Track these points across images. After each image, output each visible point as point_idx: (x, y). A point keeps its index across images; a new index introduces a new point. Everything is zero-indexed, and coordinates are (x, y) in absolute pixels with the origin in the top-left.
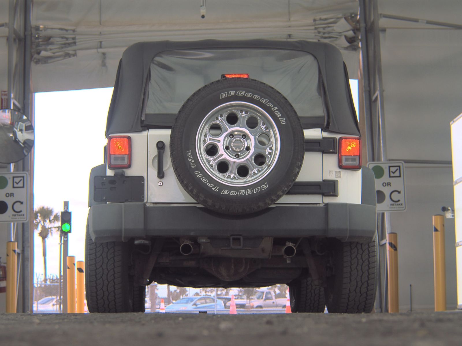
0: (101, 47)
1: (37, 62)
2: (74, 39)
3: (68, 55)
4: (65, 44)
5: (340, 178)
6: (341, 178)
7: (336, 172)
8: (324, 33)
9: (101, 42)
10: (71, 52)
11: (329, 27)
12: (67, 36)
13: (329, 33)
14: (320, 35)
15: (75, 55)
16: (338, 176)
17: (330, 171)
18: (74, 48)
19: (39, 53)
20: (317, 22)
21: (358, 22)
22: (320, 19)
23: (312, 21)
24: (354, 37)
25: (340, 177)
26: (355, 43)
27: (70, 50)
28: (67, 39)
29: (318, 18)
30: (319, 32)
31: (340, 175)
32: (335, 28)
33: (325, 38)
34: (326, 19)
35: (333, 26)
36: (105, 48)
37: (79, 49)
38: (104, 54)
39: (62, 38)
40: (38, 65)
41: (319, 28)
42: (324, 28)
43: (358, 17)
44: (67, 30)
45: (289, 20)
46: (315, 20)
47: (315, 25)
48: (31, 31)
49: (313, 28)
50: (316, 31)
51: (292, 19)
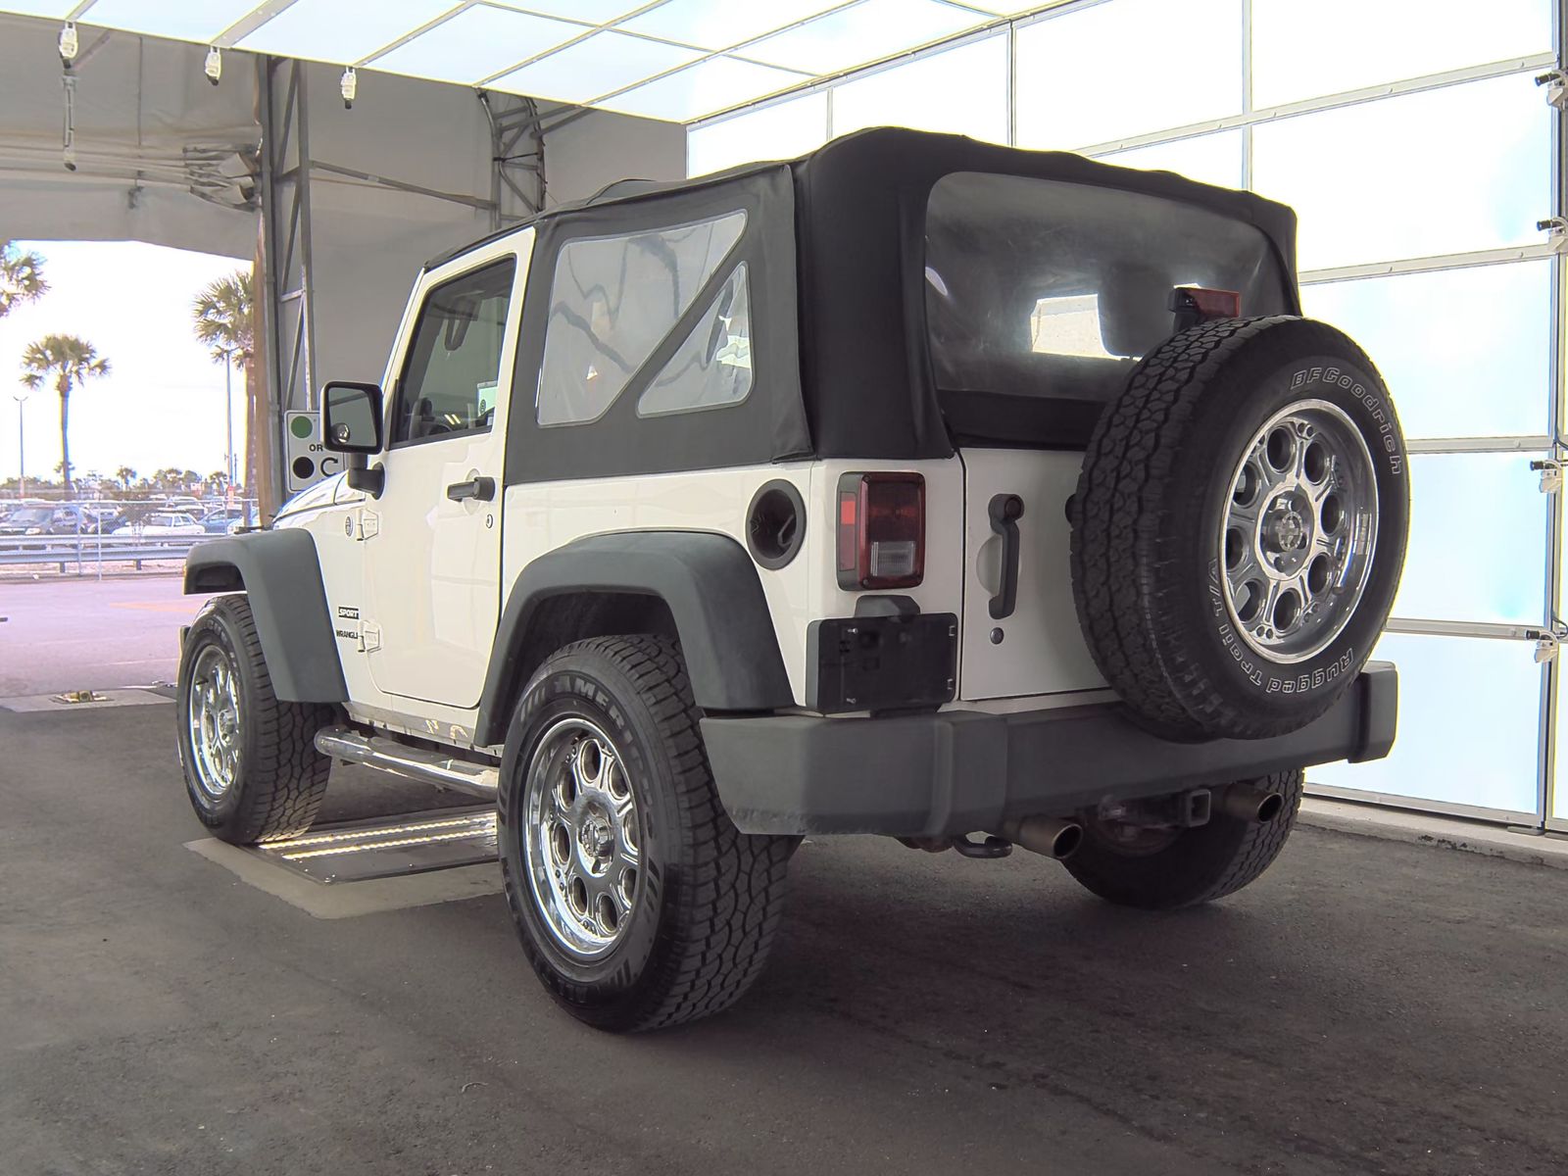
8: (201, 176)
11: (210, 165)
13: (209, 176)
14: (194, 178)
20: (189, 155)
21: (258, 161)
22: (195, 150)
23: (181, 152)
24: (252, 189)
26: (254, 199)
29: (191, 147)
30: (192, 174)
32: (220, 169)
33: (203, 184)
34: (204, 151)
35: (218, 165)
41: (192, 165)
42: (201, 167)
43: (258, 152)
45: (140, 144)
46: (185, 151)
47: (185, 159)
49: (182, 163)
50: (187, 170)
51: (144, 143)
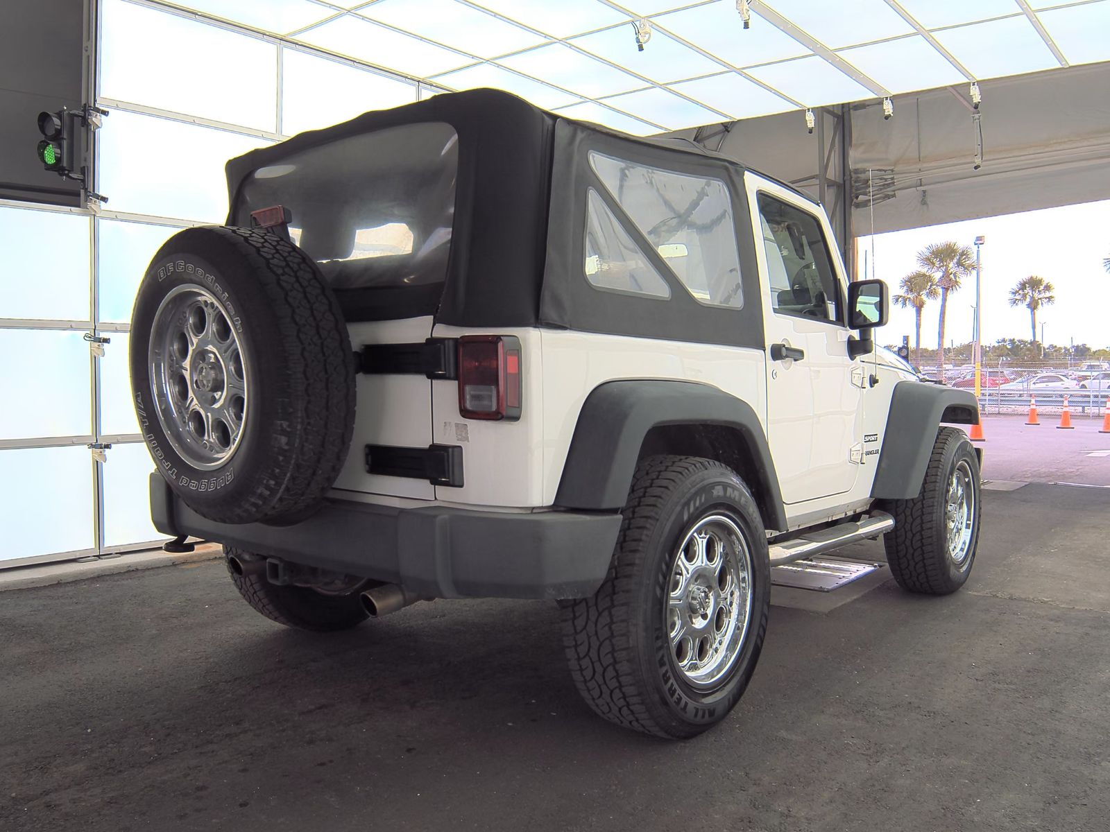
0: (921, 185)
1: (858, 206)
2: (892, 179)
3: (888, 197)
4: (884, 185)
5: (466, 442)
6: (468, 441)
7: (457, 425)
9: (921, 179)
10: (890, 193)
12: (886, 177)
15: (894, 196)
16: (461, 435)
17: (445, 423)
18: (892, 188)
19: (857, 198)
25: (467, 439)
27: (889, 191)
28: (886, 180)
31: (467, 433)
36: (925, 185)
37: (899, 189)
38: (924, 192)
39: (881, 179)
40: (858, 209)
44: (885, 171)
48: (850, 175)
